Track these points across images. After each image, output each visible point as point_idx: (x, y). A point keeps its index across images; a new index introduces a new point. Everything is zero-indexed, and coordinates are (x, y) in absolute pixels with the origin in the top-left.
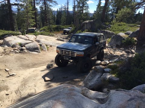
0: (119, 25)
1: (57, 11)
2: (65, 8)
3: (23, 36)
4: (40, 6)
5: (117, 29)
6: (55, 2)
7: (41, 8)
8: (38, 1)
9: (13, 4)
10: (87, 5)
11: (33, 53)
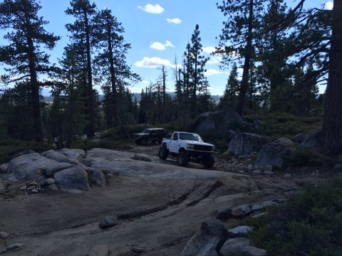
0: (281, 121)
1: (142, 94)
2: (159, 88)
3: (56, 154)
4: (101, 85)
5: (275, 130)
6: (135, 75)
7: (105, 88)
8: (97, 75)
9: (43, 82)
10: (205, 80)
11: (70, 191)
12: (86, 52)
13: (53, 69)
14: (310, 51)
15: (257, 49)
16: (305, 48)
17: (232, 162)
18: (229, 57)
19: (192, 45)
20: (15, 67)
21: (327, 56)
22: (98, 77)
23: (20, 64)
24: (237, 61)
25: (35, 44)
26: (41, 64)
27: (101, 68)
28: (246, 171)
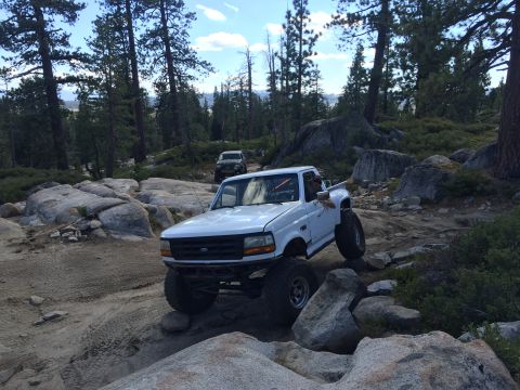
0: (432, 130)
1: (216, 94)
2: (241, 83)
3: (95, 185)
4: (153, 80)
5: (423, 145)
6: (205, 64)
7: (160, 85)
8: (146, 65)
9: (63, 77)
10: (314, 68)
11: (124, 238)
12: (126, 28)
13: (76, 56)
14: (482, 18)
15: (396, 17)
16: (476, 12)
17: (359, 194)
18: (353, 31)
19: (294, 13)
20: (18, 53)
21: (508, 25)
22: (146, 67)
23: (26, 49)
24: (365, 37)
25: (46, 17)
26: (57, 48)
27: (151, 53)
28: (381, 206)
